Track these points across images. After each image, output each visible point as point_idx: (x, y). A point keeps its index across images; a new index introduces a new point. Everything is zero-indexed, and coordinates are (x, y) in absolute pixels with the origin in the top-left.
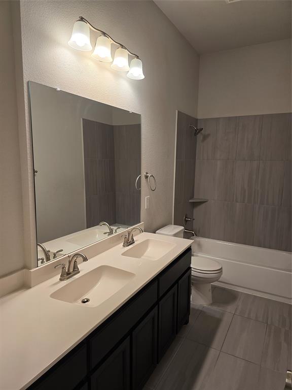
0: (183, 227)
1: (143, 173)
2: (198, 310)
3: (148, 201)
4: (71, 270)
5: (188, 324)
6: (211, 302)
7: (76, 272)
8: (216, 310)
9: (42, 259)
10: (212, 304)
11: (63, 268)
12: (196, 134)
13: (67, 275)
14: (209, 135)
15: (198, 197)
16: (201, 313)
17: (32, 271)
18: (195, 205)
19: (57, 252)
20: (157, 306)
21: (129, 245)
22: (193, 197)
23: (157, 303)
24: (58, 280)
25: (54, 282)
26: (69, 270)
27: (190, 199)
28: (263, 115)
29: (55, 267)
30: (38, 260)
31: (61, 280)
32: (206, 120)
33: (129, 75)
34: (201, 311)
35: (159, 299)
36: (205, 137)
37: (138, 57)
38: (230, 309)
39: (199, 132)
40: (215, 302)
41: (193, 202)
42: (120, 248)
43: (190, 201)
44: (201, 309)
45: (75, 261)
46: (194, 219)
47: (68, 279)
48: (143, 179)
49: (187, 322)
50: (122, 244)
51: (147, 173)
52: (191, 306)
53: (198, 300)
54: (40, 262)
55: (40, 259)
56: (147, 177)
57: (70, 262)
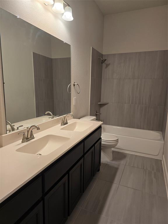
0: (95, 117)
1: (72, 83)
2: (104, 164)
3: (75, 100)
4: (29, 136)
5: (100, 171)
6: (112, 159)
7: (32, 138)
8: (115, 163)
9: (9, 130)
10: (112, 160)
11: (24, 135)
12: (102, 63)
13: (26, 139)
14: (109, 64)
15: (103, 101)
16: (106, 165)
17: (3, 136)
18: (102, 105)
19: (19, 127)
20: (83, 158)
21: (64, 125)
22: (100, 101)
23: (83, 156)
24: (21, 142)
25: (19, 143)
26: (27, 136)
27: (99, 102)
28: (141, 52)
29: (18, 134)
30: (7, 131)
31: (22, 142)
32: (108, 55)
33: (63, 17)
34: (106, 164)
35: (84, 154)
36: (107, 65)
37: (69, 6)
38: (123, 162)
39: (104, 62)
40: (114, 159)
41: (101, 104)
42: (59, 126)
43: (99, 103)
44: (106, 163)
45: (31, 131)
46: (101, 114)
47: (27, 141)
48: (72, 86)
49: (99, 170)
50: (60, 124)
51: (74, 83)
52: (101, 162)
53: (105, 158)
54: (8, 132)
55: (8, 130)
56: (74, 85)
57: (28, 131)
